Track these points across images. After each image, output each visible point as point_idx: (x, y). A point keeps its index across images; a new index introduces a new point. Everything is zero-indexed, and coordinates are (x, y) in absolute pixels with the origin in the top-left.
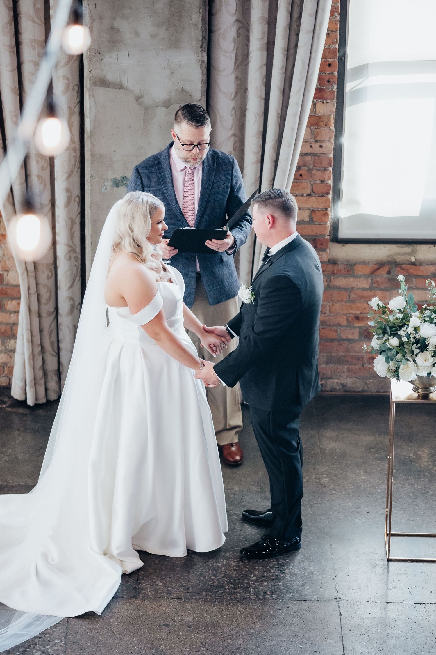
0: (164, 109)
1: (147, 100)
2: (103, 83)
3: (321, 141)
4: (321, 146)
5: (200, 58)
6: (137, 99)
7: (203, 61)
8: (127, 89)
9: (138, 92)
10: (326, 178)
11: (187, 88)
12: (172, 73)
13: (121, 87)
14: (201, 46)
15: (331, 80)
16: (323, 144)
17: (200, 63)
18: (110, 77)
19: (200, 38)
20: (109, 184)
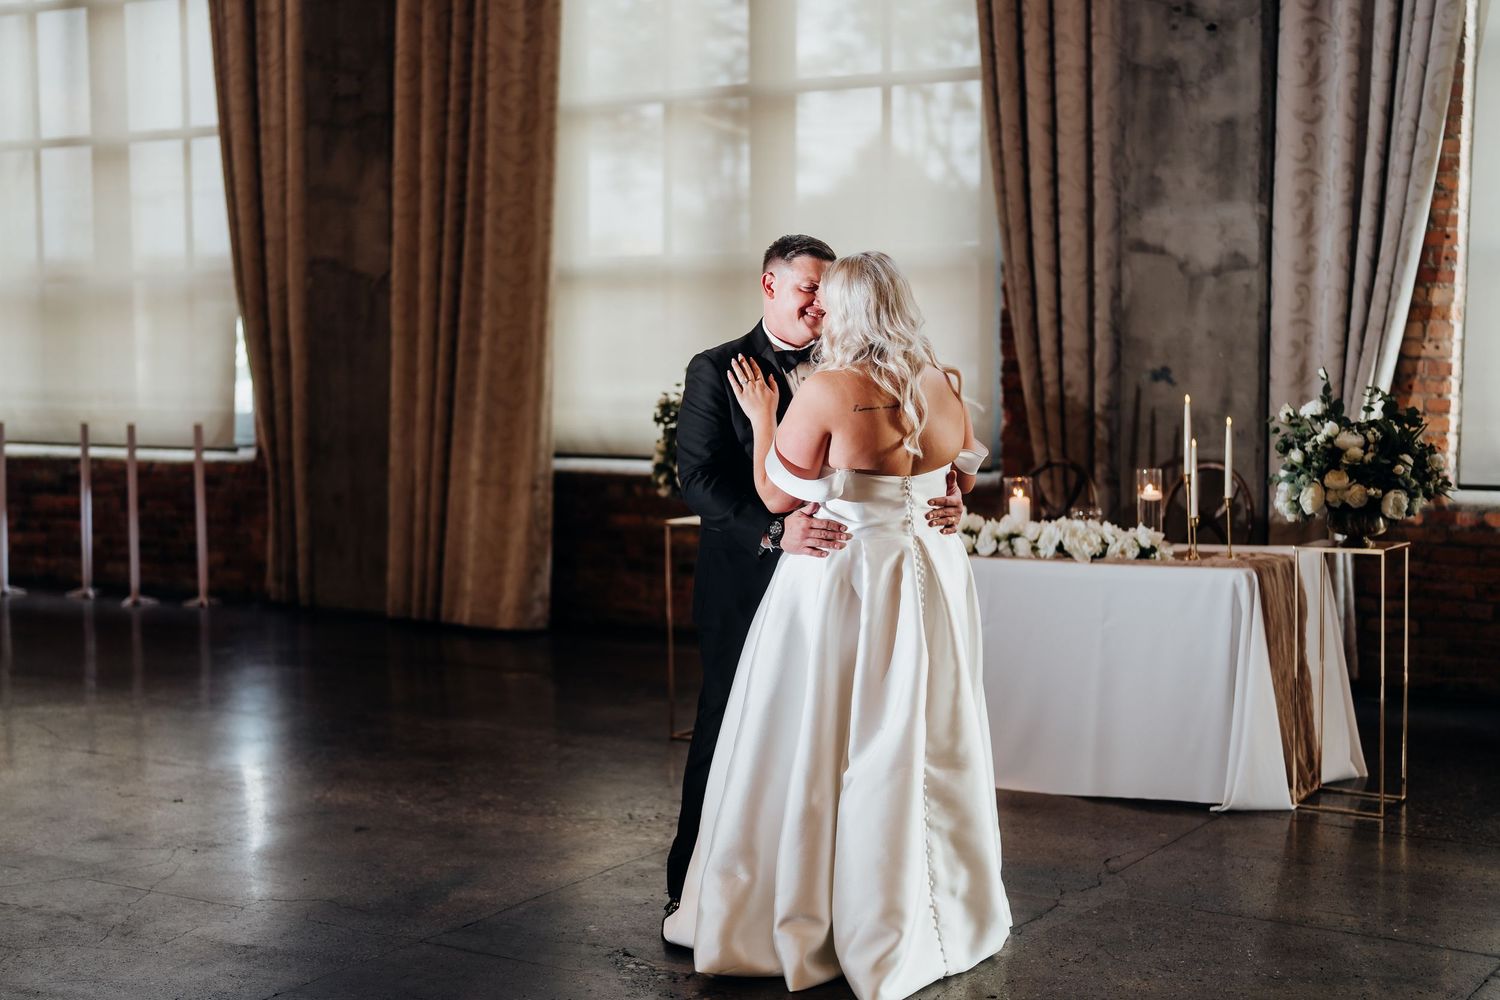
0: (1212, 280)
1: (1193, 268)
2: (1141, 247)
3: (1437, 340)
4: (1437, 347)
5: (1257, 210)
6: (1183, 266)
7: (1261, 216)
8: (1169, 254)
9: (1181, 256)
10: (1445, 391)
11: (1242, 250)
12: (1223, 231)
13: (1160, 251)
14: (1260, 196)
15: (1450, 257)
16: (1441, 345)
17: (1258, 217)
18: (1150, 238)
19: (1257, 185)
20: (1146, 377)
